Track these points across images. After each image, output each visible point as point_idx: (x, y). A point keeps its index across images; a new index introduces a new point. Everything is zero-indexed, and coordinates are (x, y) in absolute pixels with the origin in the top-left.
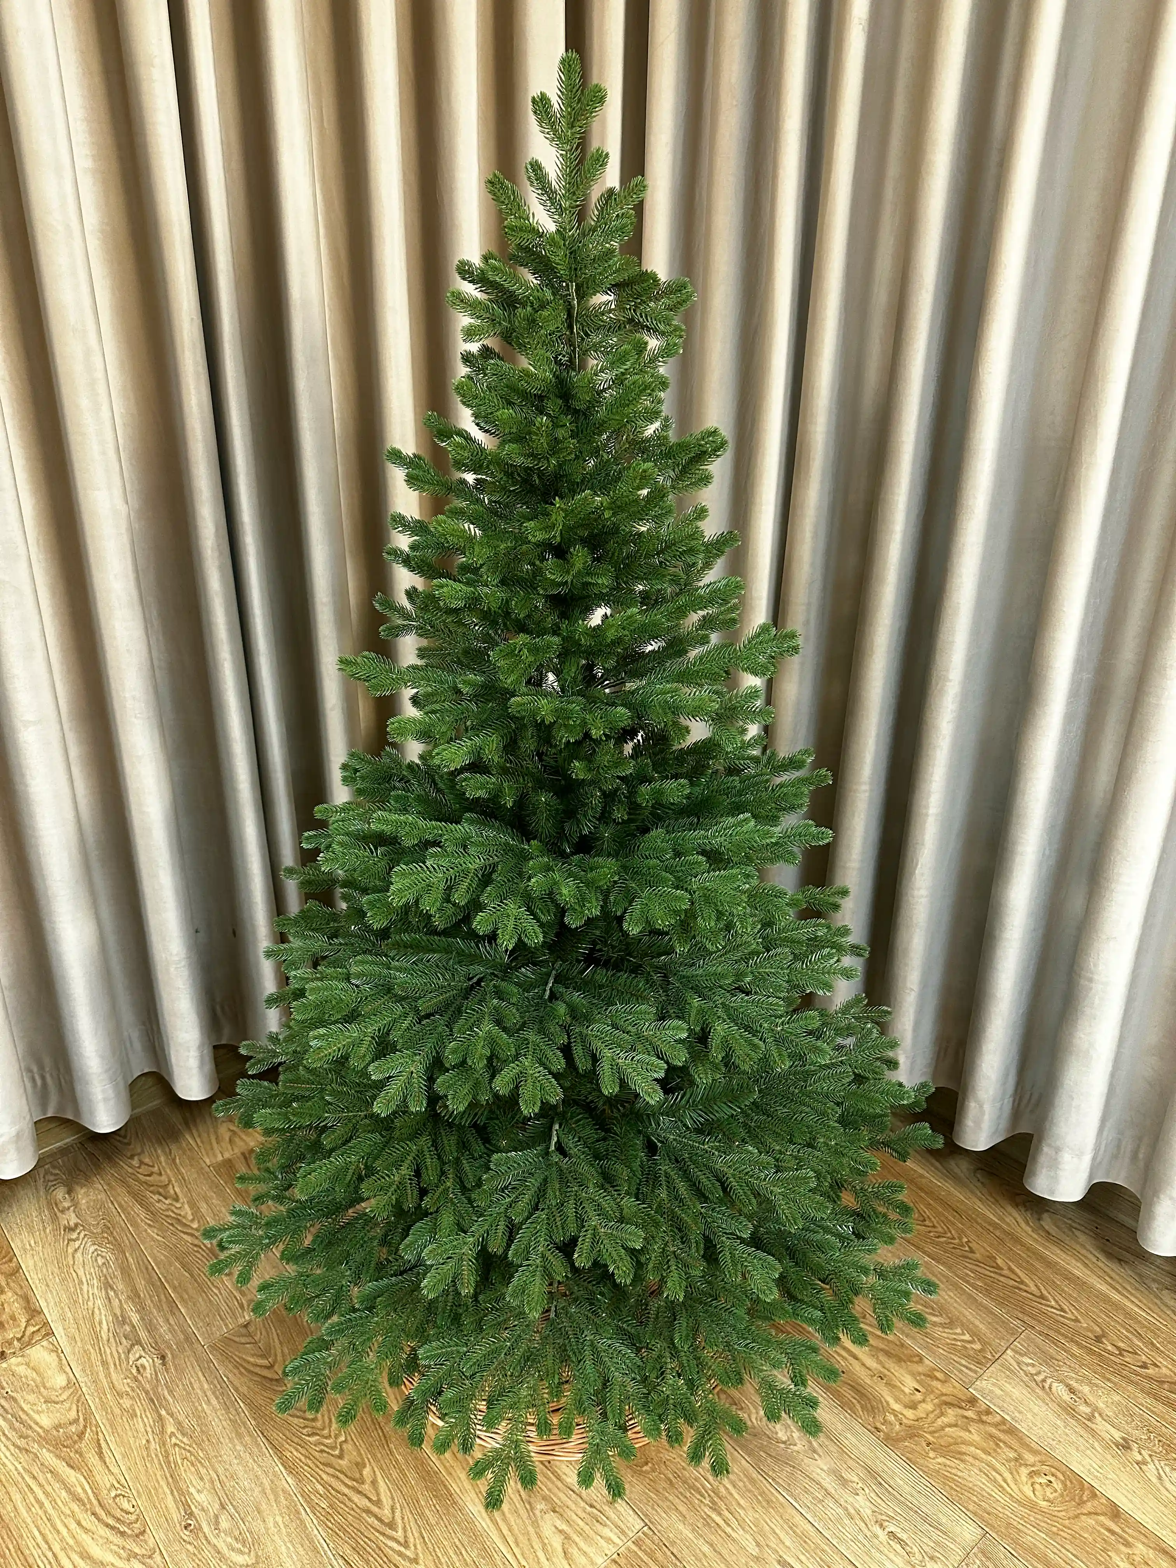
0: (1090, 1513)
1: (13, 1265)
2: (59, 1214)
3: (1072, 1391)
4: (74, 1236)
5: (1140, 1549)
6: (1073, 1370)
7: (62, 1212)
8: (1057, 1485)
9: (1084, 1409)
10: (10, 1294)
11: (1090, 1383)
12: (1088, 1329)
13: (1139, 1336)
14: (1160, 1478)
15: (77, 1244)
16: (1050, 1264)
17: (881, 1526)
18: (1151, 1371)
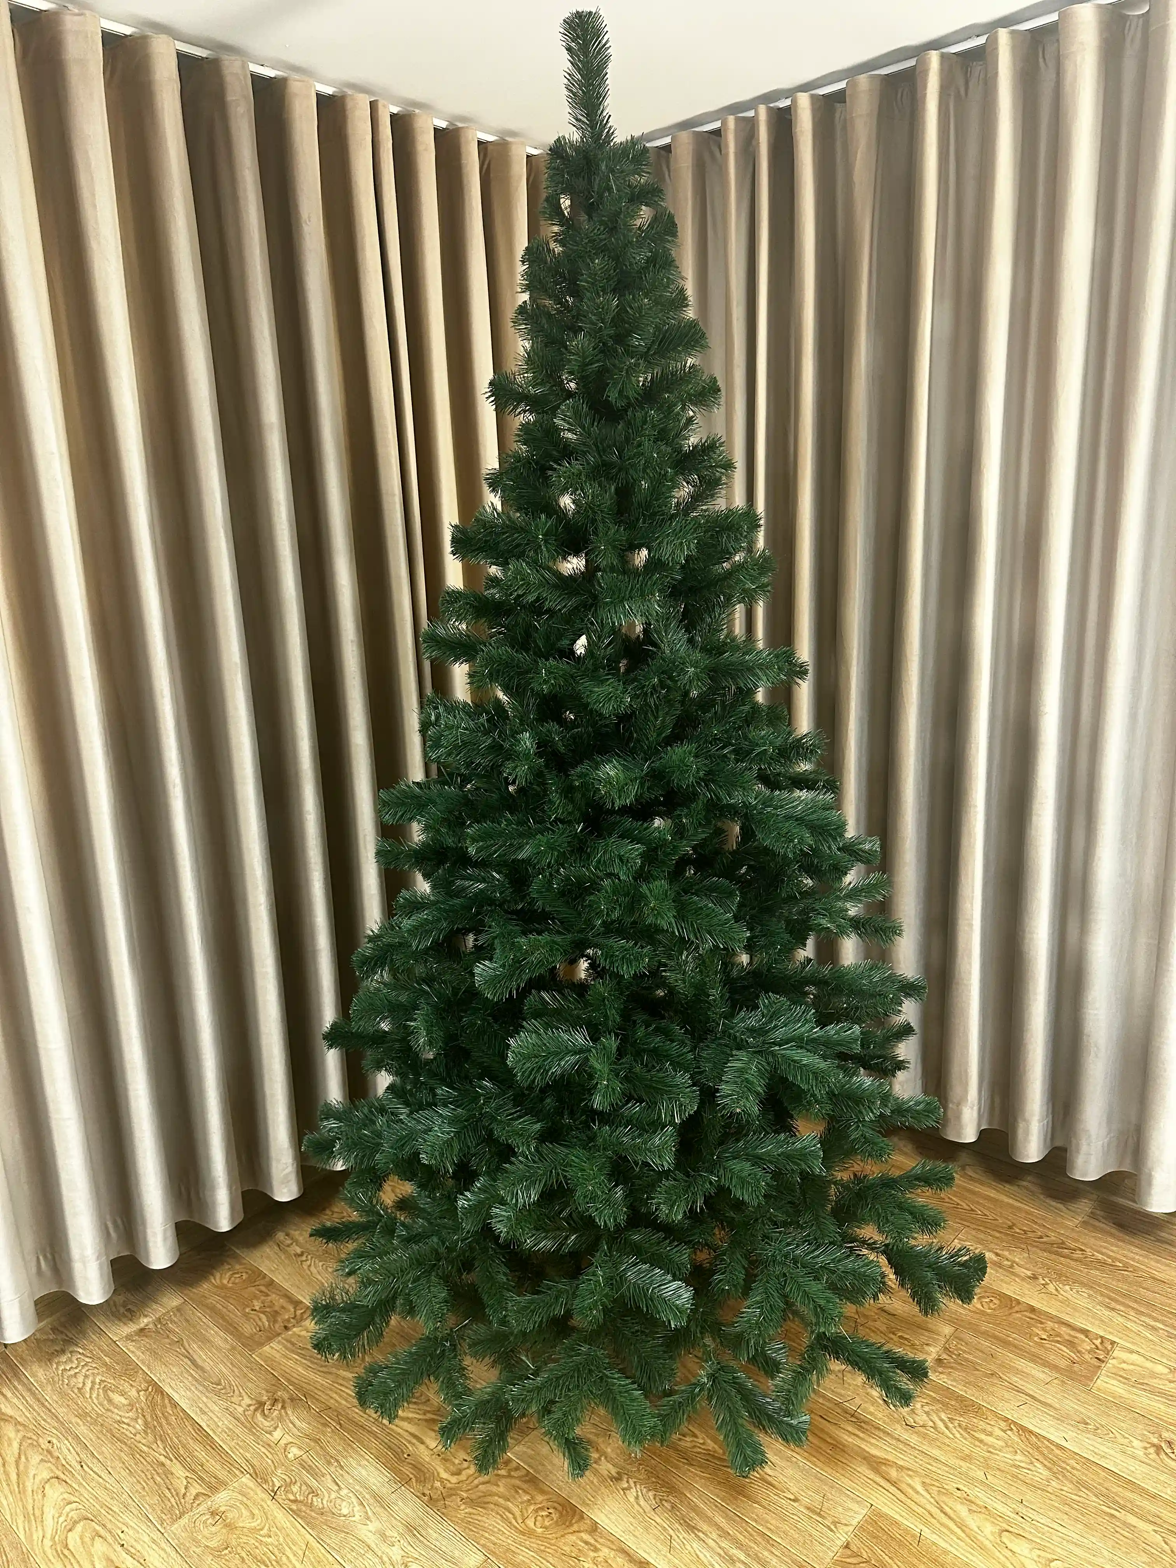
0: (1017, 1312)
1: (267, 1279)
2: (287, 1248)
3: (997, 1254)
4: (304, 1258)
5: (1050, 1324)
6: (997, 1245)
7: (288, 1246)
8: (995, 1301)
9: (1006, 1263)
10: (274, 1296)
11: (1008, 1250)
12: (1003, 1223)
13: (1036, 1223)
14: (1057, 1290)
15: (308, 1263)
16: (973, 1193)
17: (894, 1334)
18: (1045, 1239)
